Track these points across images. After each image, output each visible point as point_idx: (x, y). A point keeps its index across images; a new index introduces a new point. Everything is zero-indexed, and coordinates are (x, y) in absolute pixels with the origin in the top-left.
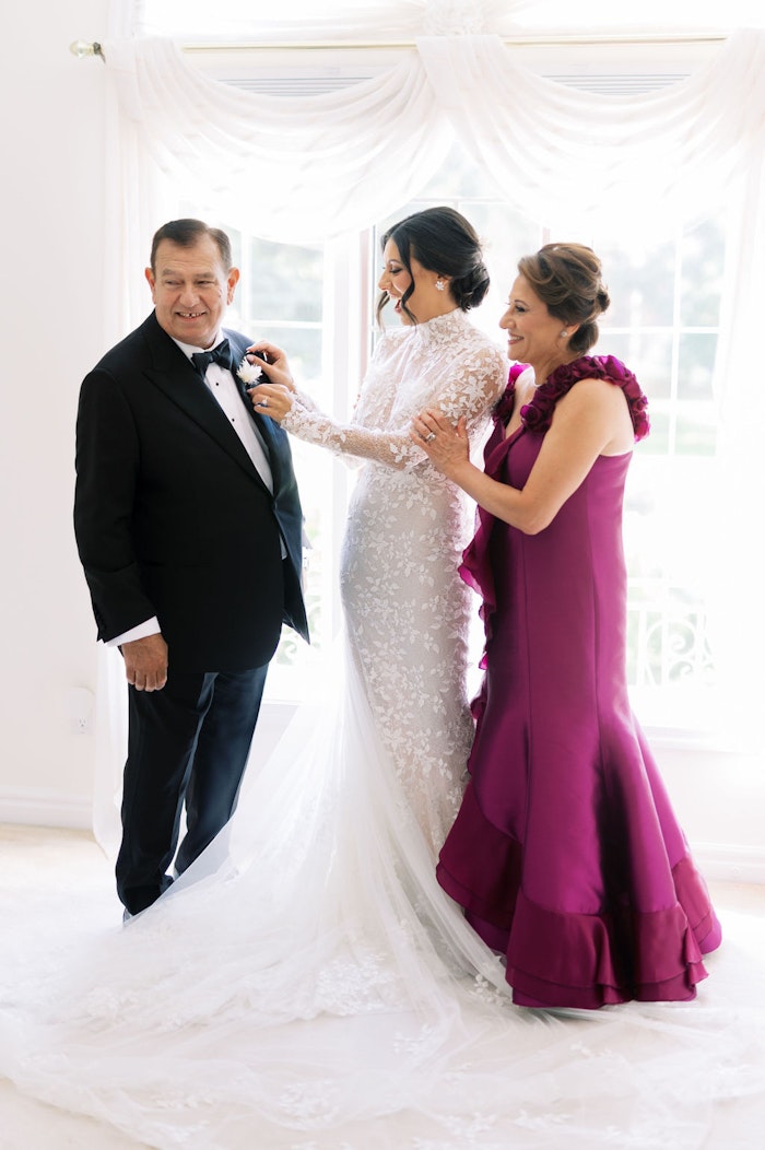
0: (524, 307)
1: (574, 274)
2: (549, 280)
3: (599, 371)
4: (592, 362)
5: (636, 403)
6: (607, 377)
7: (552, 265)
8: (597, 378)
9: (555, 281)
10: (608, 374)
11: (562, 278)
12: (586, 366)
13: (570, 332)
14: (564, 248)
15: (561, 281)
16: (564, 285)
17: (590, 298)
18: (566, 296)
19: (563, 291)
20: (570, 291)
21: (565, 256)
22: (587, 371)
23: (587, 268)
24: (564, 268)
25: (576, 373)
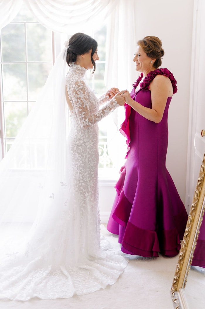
0: (140, 55)
1: (154, 44)
2: (147, 46)
3: (162, 72)
4: (160, 70)
5: (174, 82)
6: (165, 74)
7: (147, 42)
8: (161, 75)
9: (148, 46)
10: (165, 73)
11: (151, 46)
12: (158, 71)
13: (153, 61)
14: (151, 37)
15: (150, 46)
16: (151, 47)
17: (159, 51)
18: (152, 50)
19: (151, 49)
20: (153, 49)
21: (151, 40)
22: (159, 73)
23: (158, 43)
24: (151, 43)
25: (155, 73)
